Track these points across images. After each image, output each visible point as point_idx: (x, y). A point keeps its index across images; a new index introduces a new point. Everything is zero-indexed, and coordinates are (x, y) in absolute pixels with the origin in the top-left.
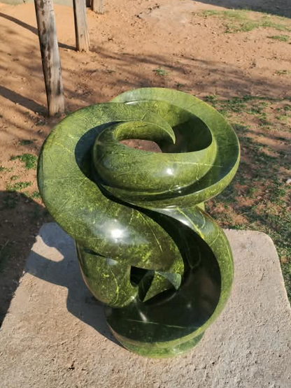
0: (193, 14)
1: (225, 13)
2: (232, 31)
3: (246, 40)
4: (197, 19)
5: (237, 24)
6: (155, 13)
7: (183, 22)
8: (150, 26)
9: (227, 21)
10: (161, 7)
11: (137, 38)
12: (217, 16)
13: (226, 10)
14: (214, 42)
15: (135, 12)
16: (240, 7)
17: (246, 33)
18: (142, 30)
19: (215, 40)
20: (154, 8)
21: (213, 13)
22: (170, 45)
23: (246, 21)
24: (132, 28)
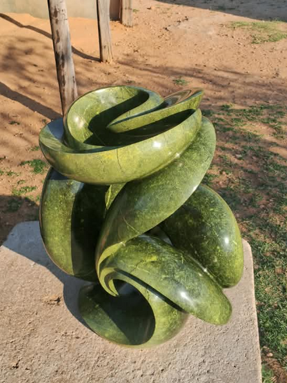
0: (222, 25)
1: (254, 24)
2: (259, 41)
3: (272, 50)
4: (225, 31)
5: (265, 35)
6: (183, 25)
7: (210, 33)
8: (177, 38)
9: (255, 33)
10: (190, 20)
11: (162, 49)
12: (246, 27)
13: (256, 21)
14: (239, 53)
15: (164, 24)
16: (271, 19)
17: (273, 44)
18: (169, 42)
19: (241, 50)
20: (183, 21)
21: (242, 25)
22: (195, 55)
23: (276, 32)
24: (158, 40)
